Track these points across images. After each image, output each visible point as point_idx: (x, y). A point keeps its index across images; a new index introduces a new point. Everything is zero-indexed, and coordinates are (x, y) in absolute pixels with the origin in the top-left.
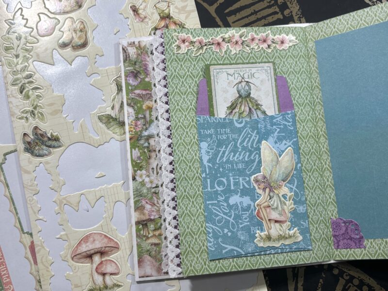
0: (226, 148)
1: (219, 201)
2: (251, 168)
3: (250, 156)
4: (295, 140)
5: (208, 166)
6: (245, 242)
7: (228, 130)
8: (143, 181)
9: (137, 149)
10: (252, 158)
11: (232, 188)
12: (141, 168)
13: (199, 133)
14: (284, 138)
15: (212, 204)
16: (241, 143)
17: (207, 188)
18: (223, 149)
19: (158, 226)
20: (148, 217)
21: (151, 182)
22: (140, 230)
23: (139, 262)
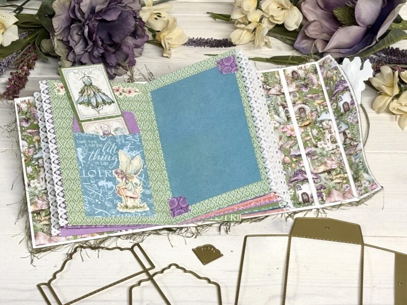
0: (95, 152)
1: (91, 183)
2: (112, 165)
3: (111, 158)
4: (142, 151)
5: (83, 162)
6: (110, 208)
7: (95, 142)
8: (36, 186)
10: (113, 159)
11: (100, 176)
12: (33, 179)
13: (76, 143)
14: (135, 149)
15: (87, 185)
16: (104, 150)
17: (83, 175)
18: (93, 153)
19: (47, 214)
20: (40, 208)
21: (41, 187)
22: (35, 217)
23: (35, 236)
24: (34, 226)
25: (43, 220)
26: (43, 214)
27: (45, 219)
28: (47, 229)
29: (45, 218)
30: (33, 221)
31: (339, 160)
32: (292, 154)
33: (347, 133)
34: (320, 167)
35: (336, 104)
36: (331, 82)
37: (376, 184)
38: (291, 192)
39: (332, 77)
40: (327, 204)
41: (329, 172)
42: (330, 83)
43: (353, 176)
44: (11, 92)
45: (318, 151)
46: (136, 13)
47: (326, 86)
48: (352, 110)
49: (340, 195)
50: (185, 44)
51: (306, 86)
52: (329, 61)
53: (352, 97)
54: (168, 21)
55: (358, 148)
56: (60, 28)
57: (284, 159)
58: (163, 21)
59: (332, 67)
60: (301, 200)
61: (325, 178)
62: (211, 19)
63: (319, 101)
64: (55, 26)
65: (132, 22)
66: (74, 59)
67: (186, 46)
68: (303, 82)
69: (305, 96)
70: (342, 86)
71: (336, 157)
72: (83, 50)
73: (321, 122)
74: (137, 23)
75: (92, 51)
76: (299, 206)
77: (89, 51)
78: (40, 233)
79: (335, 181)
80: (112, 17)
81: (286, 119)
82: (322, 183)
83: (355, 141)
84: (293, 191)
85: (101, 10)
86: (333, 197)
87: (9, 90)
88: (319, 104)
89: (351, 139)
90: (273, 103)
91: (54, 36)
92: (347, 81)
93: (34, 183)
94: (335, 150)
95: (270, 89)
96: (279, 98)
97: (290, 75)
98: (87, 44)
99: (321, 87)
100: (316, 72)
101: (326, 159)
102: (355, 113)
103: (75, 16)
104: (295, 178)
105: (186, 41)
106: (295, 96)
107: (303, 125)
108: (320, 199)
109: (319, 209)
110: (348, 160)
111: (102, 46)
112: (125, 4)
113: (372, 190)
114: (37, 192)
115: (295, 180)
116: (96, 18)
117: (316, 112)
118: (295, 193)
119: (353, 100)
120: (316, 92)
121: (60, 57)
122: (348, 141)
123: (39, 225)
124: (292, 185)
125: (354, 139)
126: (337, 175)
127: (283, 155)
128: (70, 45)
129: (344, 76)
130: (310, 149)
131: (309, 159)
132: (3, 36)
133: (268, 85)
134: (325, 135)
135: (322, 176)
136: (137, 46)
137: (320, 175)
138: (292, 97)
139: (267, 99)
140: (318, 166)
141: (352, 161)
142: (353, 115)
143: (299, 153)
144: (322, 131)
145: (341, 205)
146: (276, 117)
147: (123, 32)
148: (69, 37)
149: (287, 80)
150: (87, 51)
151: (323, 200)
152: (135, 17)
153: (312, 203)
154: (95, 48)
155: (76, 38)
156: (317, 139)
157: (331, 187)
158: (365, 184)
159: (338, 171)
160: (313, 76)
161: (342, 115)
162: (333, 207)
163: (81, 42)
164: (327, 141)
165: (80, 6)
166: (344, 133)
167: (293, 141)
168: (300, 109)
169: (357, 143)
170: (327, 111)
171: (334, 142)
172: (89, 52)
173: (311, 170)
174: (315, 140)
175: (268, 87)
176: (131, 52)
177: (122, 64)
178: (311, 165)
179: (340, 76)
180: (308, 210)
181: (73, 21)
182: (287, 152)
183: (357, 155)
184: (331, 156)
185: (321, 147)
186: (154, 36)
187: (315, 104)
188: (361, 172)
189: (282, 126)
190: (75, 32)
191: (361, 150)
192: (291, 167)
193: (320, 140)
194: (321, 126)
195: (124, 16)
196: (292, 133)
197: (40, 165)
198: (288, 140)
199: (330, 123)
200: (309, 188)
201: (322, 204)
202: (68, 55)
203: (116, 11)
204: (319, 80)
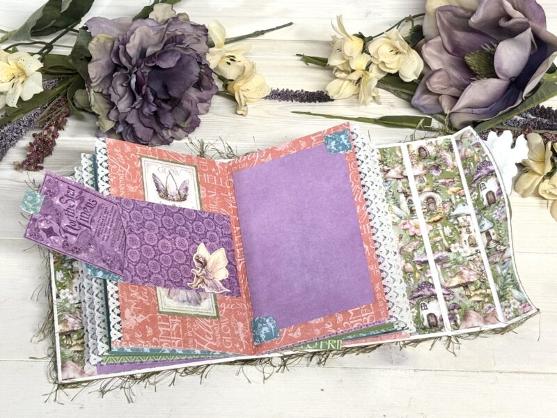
8: (67, 298)
9: (61, 271)
12: (64, 287)
19: (80, 337)
20: (71, 329)
21: (74, 299)
22: (64, 340)
23: (63, 367)
24: (62, 353)
25: (75, 345)
26: (75, 336)
27: (77, 344)
28: (78, 357)
29: (78, 342)
30: (61, 345)
31: (480, 270)
32: (416, 259)
33: (491, 234)
34: (454, 279)
35: (477, 194)
36: (472, 164)
37: (529, 305)
38: (413, 312)
39: (473, 157)
40: (461, 331)
41: (465, 286)
42: (470, 165)
43: (498, 293)
44: (32, 161)
45: (451, 256)
46: (200, 58)
47: (464, 169)
48: (499, 202)
49: (480, 319)
50: (266, 98)
51: (437, 168)
52: (469, 134)
53: (499, 185)
54: (244, 68)
55: (507, 254)
56: (98, 77)
57: (404, 267)
58: (238, 66)
59: (473, 143)
60: (426, 323)
61: (460, 294)
62: (302, 63)
63: (455, 189)
64: (92, 75)
65: (196, 70)
66: (117, 118)
67: (268, 100)
68: (433, 163)
69: (436, 181)
70: (486, 169)
71: (476, 265)
72: (128, 107)
73: (457, 217)
74: (203, 70)
75: (142, 107)
76: (423, 332)
77: (137, 107)
78: (70, 363)
79: (473, 299)
80: (168, 63)
81: (409, 212)
82: (455, 301)
83: (502, 244)
84: (416, 311)
85: (155, 54)
86: (470, 320)
87: (31, 159)
88: (454, 193)
89: (497, 242)
90: (391, 190)
91: (90, 87)
92: (493, 163)
93: (65, 294)
94: (474, 257)
95: (389, 170)
96: (400, 182)
97: (416, 152)
98: (134, 99)
99: (457, 169)
100: (451, 149)
101: (461, 268)
102: (503, 207)
103: (119, 61)
104: (420, 293)
105: (268, 94)
106: (421, 181)
107: (432, 220)
108: (453, 323)
109: (450, 337)
110: (492, 270)
111: (154, 102)
112: (186, 45)
113: (524, 313)
114: (68, 306)
115: (419, 296)
116: (146, 64)
117: (449, 203)
118: (419, 313)
119: (500, 189)
120: (450, 176)
121: (99, 115)
122: (492, 245)
123: (69, 352)
124: (414, 302)
125: (501, 242)
126: (476, 290)
127: (404, 261)
128: (112, 100)
129: (489, 155)
130: (440, 254)
131: (439, 267)
132: (23, 86)
133: (386, 165)
134: (462, 235)
135: (456, 290)
136: (202, 101)
137: (453, 290)
138: (417, 183)
139: (385, 184)
140: (451, 277)
141: (497, 272)
142: (500, 209)
143: (424, 259)
144: (457, 229)
145: (481, 332)
146: (395, 208)
147: (183, 83)
148: (111, 89)
149: (412, 158)
150: (134, 107)
151: (456, 325)
152: (200, 63)
153: (442, 328)
154: (145, 105)
155: (120, 90)
156: (451, 240)
157: (468, 306)
158: (514, 304)
159: (478, 285)
160: (446, 154)
161: (485, 208)
162: (470, 334)
163: (126, 96)
164: (463, 243)
165: (125, 48)
166: (488, 234)
167: (418, 242)
168: (428, 198)
169: (504, 248)
170: (464, 203)
171: (474, 245)
172: (138, 109)
173: (440, 282)
174: (447, 241)
175: (386, 168)
176: (194, 108)
177: (181, 125)
178: (441, 276)
179: (484, 155)
180: (436, 338)
181: (116, 67)
182: (408, 257)
183: (504, 264)
184: (468, 265)
185: (455, 251)
186: (226, 86)
187: (449, 192)
188: (510, 288)
189: (403, 221)
190: (118, 83)
191: (510, 257)
192: (414, 277)
193: (454, 242)
194: (456, 222)
195: (184, 61)
196: (417, 231)
197: (74, 270)
198: (411, 241)
199: (468, 219)
200: (438, 308)
201: (454, 329)
202: (109, 113)
203: (175, 55)
204: (454, 160)
